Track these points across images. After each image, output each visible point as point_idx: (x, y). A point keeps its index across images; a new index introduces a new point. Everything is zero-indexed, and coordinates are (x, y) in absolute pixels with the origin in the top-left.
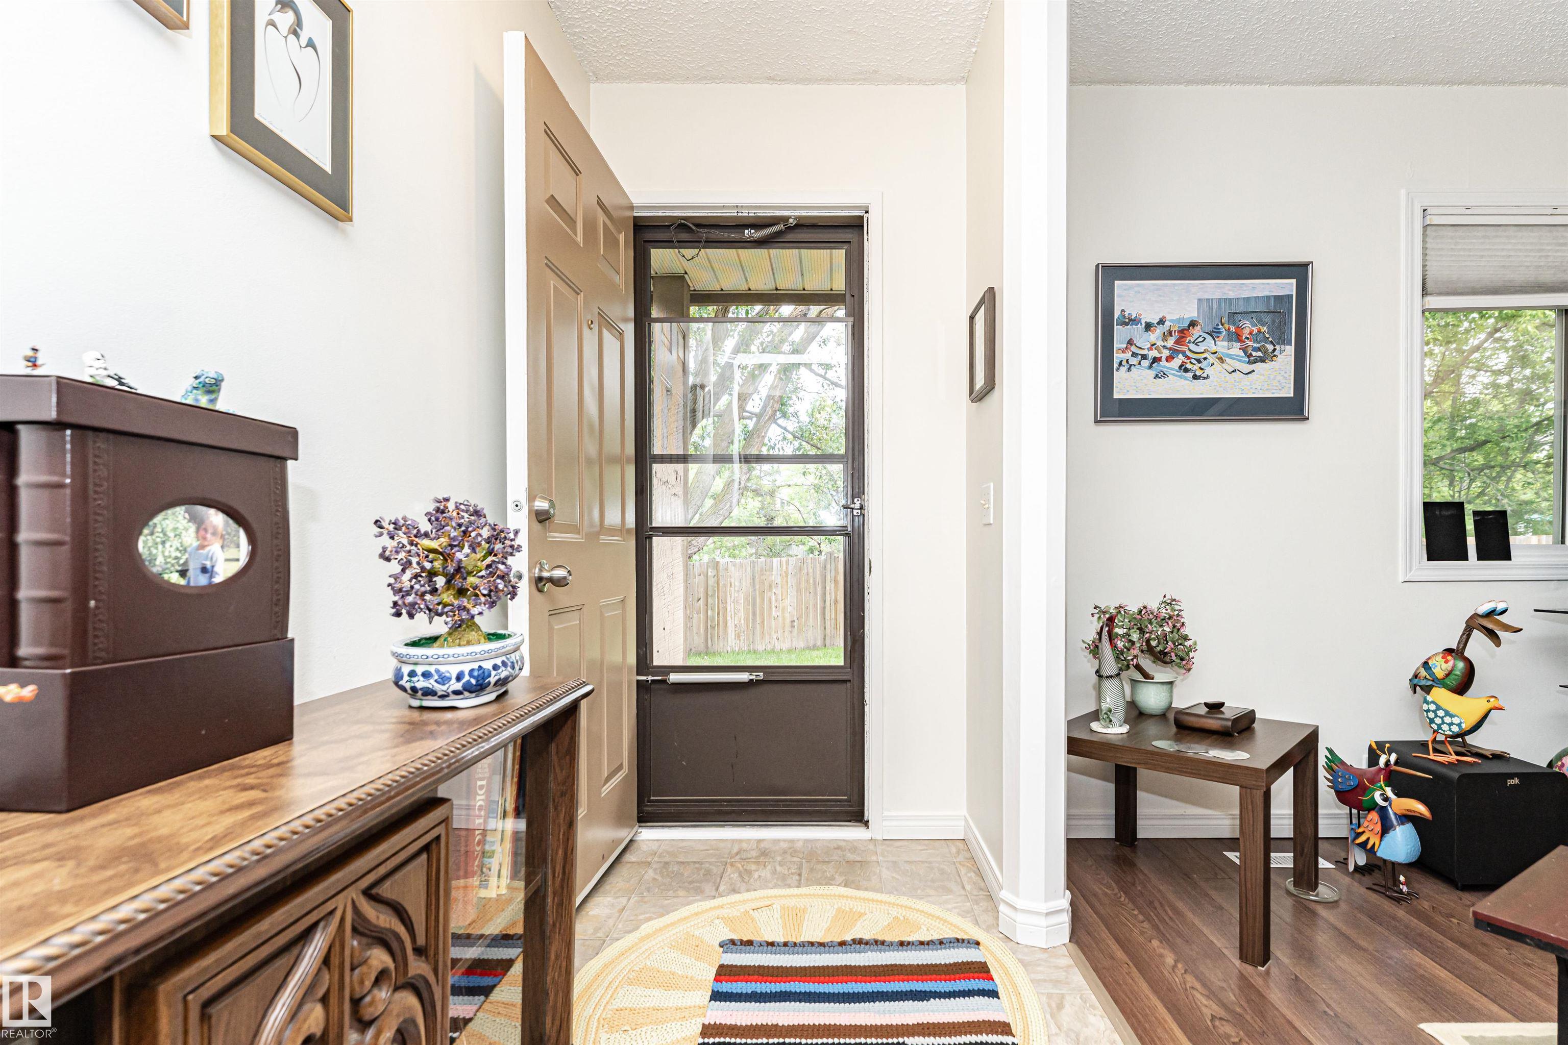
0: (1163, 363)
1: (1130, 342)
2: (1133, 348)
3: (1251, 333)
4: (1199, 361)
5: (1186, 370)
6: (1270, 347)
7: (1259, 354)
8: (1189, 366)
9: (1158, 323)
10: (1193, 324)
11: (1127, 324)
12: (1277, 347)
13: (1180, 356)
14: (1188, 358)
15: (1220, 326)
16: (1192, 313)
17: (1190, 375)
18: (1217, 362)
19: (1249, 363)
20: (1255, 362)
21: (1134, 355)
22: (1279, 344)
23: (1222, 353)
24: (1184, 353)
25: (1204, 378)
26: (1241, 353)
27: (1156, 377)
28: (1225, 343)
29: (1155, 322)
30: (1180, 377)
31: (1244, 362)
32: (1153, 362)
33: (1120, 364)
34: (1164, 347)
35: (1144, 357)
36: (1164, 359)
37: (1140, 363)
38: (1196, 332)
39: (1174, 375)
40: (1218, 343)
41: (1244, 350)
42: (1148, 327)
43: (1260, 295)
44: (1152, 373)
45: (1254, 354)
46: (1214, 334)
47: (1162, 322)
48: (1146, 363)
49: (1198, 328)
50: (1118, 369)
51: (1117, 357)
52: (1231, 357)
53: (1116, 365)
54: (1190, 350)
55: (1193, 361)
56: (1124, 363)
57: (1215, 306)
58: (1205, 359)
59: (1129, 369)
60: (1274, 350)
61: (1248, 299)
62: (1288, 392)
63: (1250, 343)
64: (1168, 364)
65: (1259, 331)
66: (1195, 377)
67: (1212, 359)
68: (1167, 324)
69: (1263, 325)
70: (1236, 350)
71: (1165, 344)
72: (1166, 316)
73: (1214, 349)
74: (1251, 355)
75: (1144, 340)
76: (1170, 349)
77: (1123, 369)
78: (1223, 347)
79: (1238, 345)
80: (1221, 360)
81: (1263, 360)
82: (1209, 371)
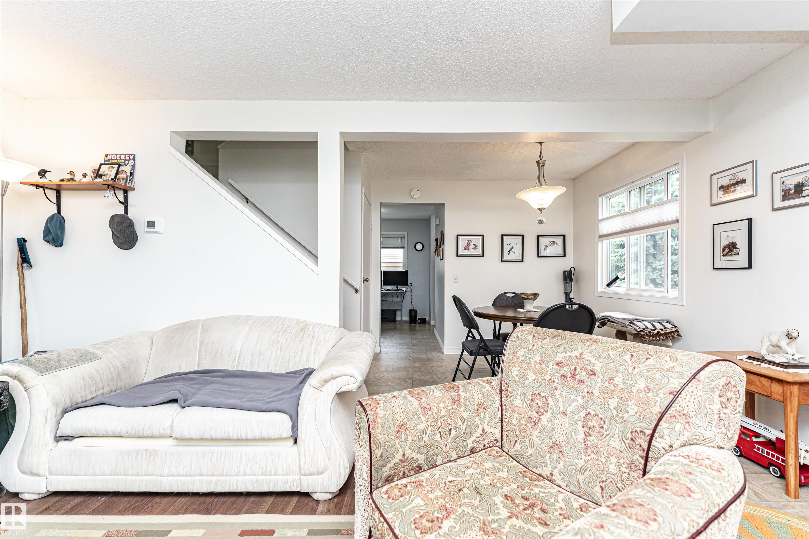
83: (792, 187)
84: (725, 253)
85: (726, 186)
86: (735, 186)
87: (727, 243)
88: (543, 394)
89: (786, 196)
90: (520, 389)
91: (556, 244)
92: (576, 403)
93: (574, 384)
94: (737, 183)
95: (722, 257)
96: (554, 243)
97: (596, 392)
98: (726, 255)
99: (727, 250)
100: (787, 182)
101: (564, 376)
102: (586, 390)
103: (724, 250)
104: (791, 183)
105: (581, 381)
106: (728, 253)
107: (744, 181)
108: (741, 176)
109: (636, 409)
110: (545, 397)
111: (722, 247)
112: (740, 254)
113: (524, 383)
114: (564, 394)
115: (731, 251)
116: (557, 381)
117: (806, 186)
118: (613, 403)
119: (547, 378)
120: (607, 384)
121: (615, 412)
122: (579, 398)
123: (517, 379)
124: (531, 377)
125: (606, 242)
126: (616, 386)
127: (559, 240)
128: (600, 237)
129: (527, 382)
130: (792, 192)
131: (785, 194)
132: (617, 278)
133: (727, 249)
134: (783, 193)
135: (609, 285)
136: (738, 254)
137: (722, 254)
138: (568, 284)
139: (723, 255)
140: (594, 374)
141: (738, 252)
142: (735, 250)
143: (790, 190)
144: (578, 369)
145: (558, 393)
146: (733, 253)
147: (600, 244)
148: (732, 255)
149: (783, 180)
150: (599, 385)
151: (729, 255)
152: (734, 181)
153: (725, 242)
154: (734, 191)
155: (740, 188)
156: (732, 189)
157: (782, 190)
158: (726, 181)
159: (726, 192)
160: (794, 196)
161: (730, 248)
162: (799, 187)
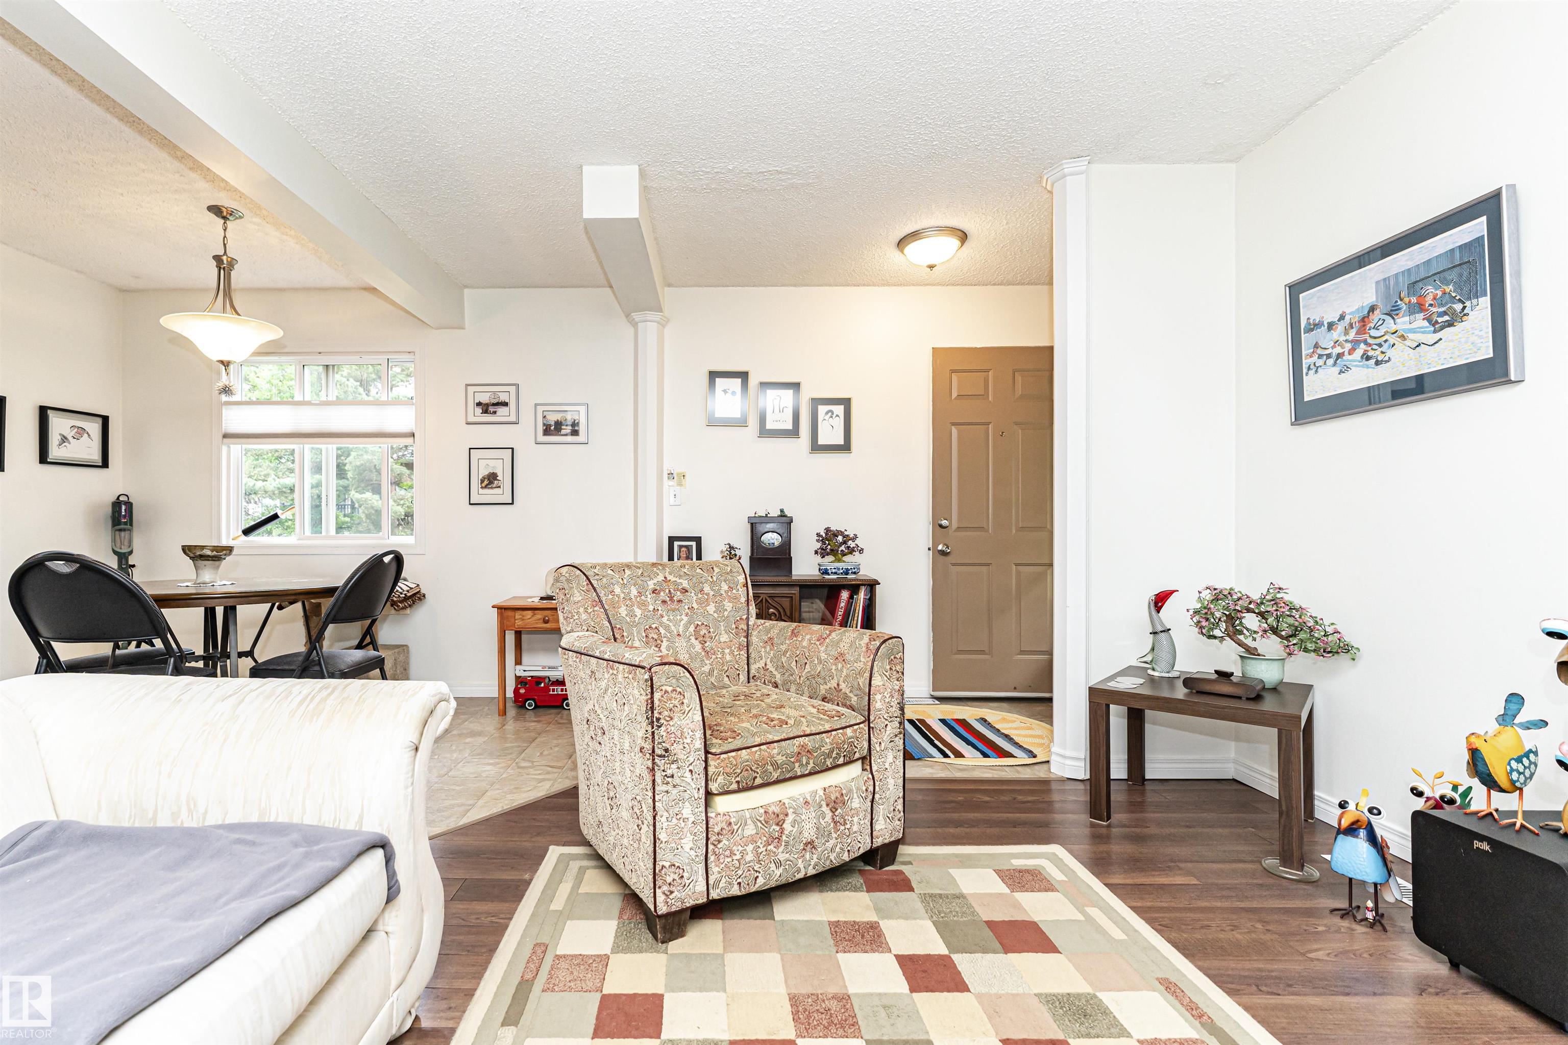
0: (1347, 357)
1: (1316, 346)
2: (1320, 351)
3: (1434, 299)
4: (1380, 345)
5: (1368, 358)
6: (1458, 307)
7: (1446, 318)
8: (1370, 353)
9: (1339, 320)
10: (1372, 309)
11: (1312, 330)
12: (1468, 304)
13: (1362, 346)
14: (1370, 345)
15: (1399, 302)
16: (1370, 298)
17: (1373, 361)
18: (1397, 341)
19: (1435, 332)
20: (1442, 328)
21: (1320, 356)
22: (1469, 299)
23: (1404, 330)
24: (1365, 342)
25: (1386, 362)
26: (1426, 323)
27: (1341, 372)
28: (1407, 319)
29: (1336, 320)
30: (1362, 366)
31: (1428, 333)
32: (1337, 359)
33: (1309, 369)
34: (1346, 341)
35: (1329, 356)
36: (1346, 353)
37: (1325, 363)
38: (1376, 316)
39: (1357, 366)
40: (1398, 321)
41: (1429, 319)
42: (1331, 326)
43: (1442, 251)
44: (1337, 369)
45: (1440, 320)
46: (1393, 313)
47: (1342, 318)
48: (1330, 362)
49: (1377, 312)
50: (1307, 374)
51: (1305, 363)
52: (1413, 331)
53: (1305, 371)
54: (1371, 337)
55: (1375, 347)
56: (1312, 367)
57: (1392, 283)
58: (1386, 341)
59: (1316, 372)
60: (1464, 308)
61: (1428, 263)
62: (1486, 351)
63: (1434, 310)
64: (1350, 357)
65: (1444, 293)
66: (1378, 363)
67: (1392, 339)
68: (1347, 318)
69: (1447, 284)
70: (1420, 321)
71: (1347, 337)
72: (1345, 310)
73: (1394, 328)
74: (1437, 322)
75: (1326, 340)
76: (1352, 342)
77: (1311, 372)
78: (1404, 323)
79: (1421, 315)
80: (1403, 337)
81: (1450, 324)
82: (1390, 353)
83: (553, 423)
84: (484, 485)
85: (485, 404)
86: (496, 407)
87: (487, 473)
88: (654, 626)
89: (547, 431)
90: (635, 629)
91: (86, 435)
92: (683, 622)
93: (675, 605)
94: (497, 404)
95: (480, 489)
96: (81, 431)
97: (695, 606)
98: (486, 487)
99: (486, 482)
100: (547, 417)
101: (664, 602)
102: (686, 607)
103: (482, 481)
104: (552, 418)
105: (680, 601)
106: (487, 485)
107: (505, 404)
108: (503, 398)
109: (731, 605)
110: (656, 628)
111: (480, 477)
112: (501, 487)
113: (635, 621)
114: (672, 618)
115: (491, 483)
116: (660, 608)
117: (564, 425)
118: (711, 608)
119: (651, 608)
120: (700, 596)
121: (715, 615)
122: (683, 617)
123: (628, 620)
124: (638, 612)
125: (236, 448)
126: (708, 594)
127: (94, 428)
128: (225, 436)
129: (637, 619)
130: (552, 428)
132: (275, 517)
133: (486, 480)
134: (545, 428)
135: (247, 532)
136: (499, 487)
137: (480, 486)
138: (123, 534)
139: (482, 488)
140: (687, 591)
141: (499, 484)
142: (496, 482)
143: (550, 426)
144: (672, 591)
145: (665, 619)
146: (494, 486)
147: (224, 449)
148: (492, 488)
149: (545, 413)
150: (695, 598)
151: (489, 488)
152: (495, 401)
153: (484, 472)
154: (495, 412)
155: (501, 411)
156: (491, 409)
157: (544, 425)
158: (485, 399)
159: (485, 411)
160: (554, 432)
161: (491, 480)
162: (559, 425)
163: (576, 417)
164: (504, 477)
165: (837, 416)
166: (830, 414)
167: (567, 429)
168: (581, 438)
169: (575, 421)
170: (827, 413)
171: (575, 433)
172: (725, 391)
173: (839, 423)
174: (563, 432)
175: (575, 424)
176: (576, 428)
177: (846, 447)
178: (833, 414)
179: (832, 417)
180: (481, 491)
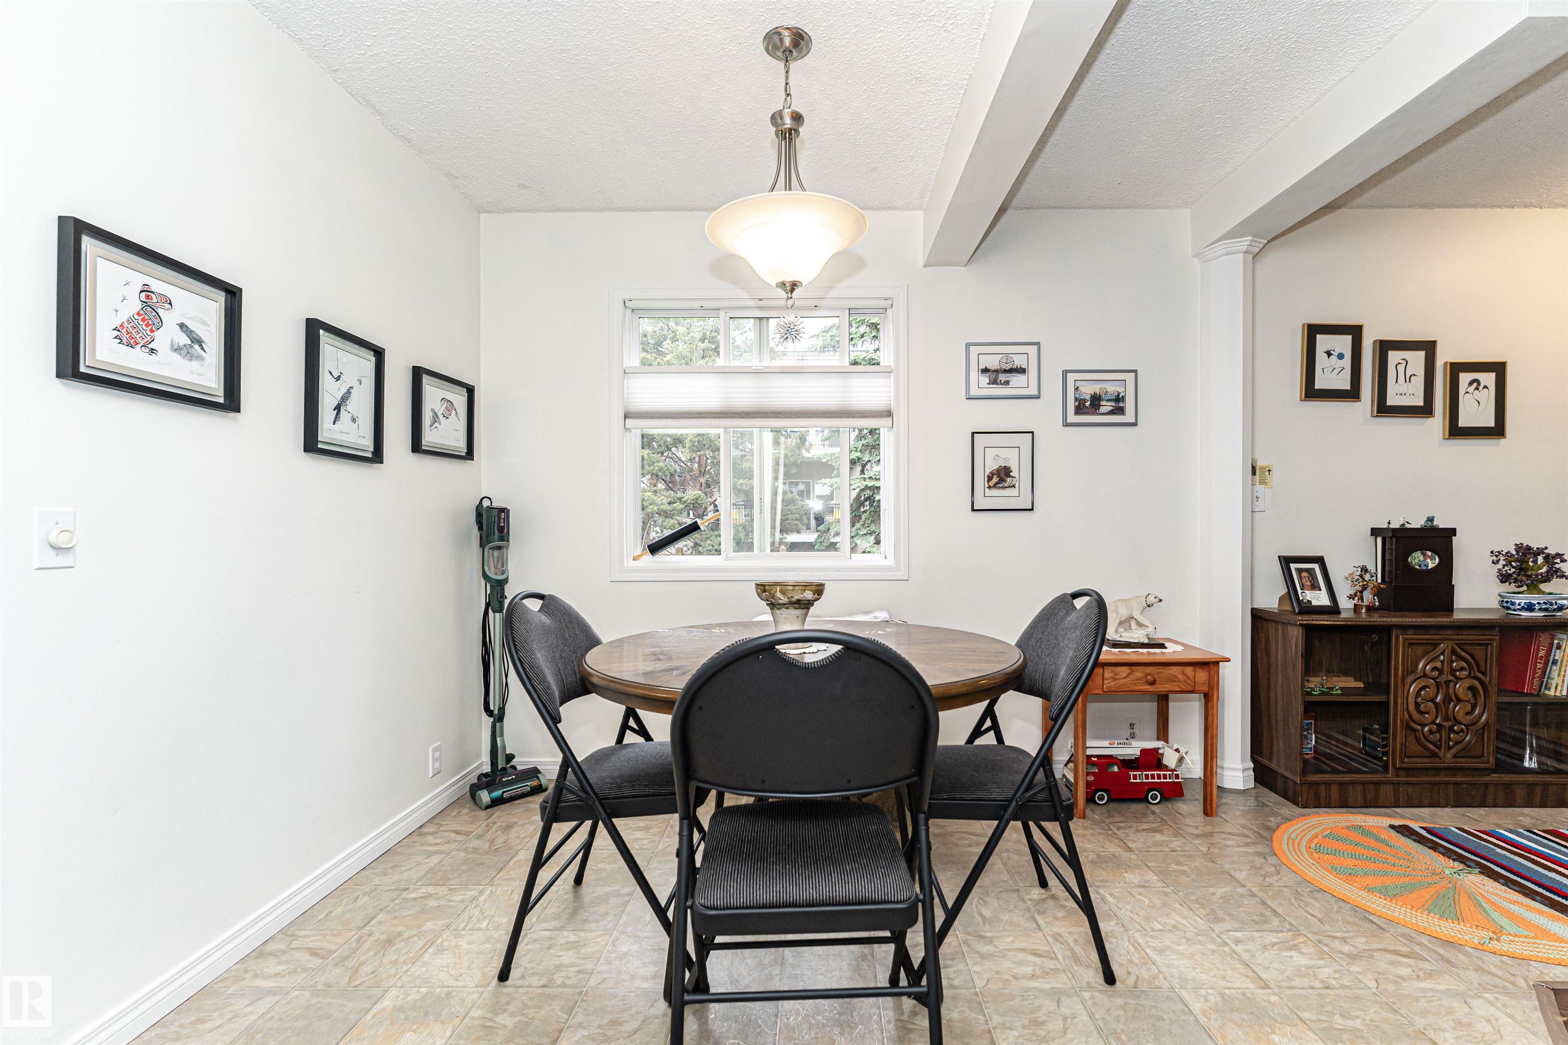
83: (1088, 397)
84: (991, 484)
85: (993, 371)
86: (1008, 375)
87: (996, 467)
89: (1080, 409)
91: (454, 412)
94: (1011, 371)
96: (450, 407)
98: (995, 486)
99: (995, 480)
100: (1081, 388)
103: (990, 478)
104: (1088, 391)
106: (997, 483)
107: (1022, 371)
108: (1019, 361)
111: (987, 473)
112: (1017, 486)
115: (1002, 480)
117: (1104, 400)
128: (627, 415)
130: (1088, 404)
131: (1079, 405)
133: (995, 477)
134: (1077, 404)
135: (652, 548)
136: (1014, 486)
137: (987, 485)
138: (496, 553)
139: (989, 487)
141: (1014, 483)
142: (1009, 479)
143: (1085, 401)
146: (1006, 485)
148: (1004, 488)
149: (1078, 384)
151: (999, 488)
152: (1008, 367)
153: (992, 466)
154: (1007, 383)
155: (1017, 380)
156: (1002, 378)
157: (1076, 399)
158: (993, 363)
159: (994, 382)
160: (1090, 411)
161: (1001, 477)
162: (1096, 400)
163: (1121, 390)
164: (1020, 473)
165: (1485, 387)
166: (1475, 385)
167: (1106, 406)
168: (1129, 417)
169: (1119, 394)
170: (1471, 383)
171: (1120, 411)
172: (1329, 354)
173: (1488, 397)
174: (1103, 409)
175: (1119, 399)
176: (1121, 405)
177: (1498, 431)
178: (1479, 384)
179: (1477, 389)
180: (989, 492)
